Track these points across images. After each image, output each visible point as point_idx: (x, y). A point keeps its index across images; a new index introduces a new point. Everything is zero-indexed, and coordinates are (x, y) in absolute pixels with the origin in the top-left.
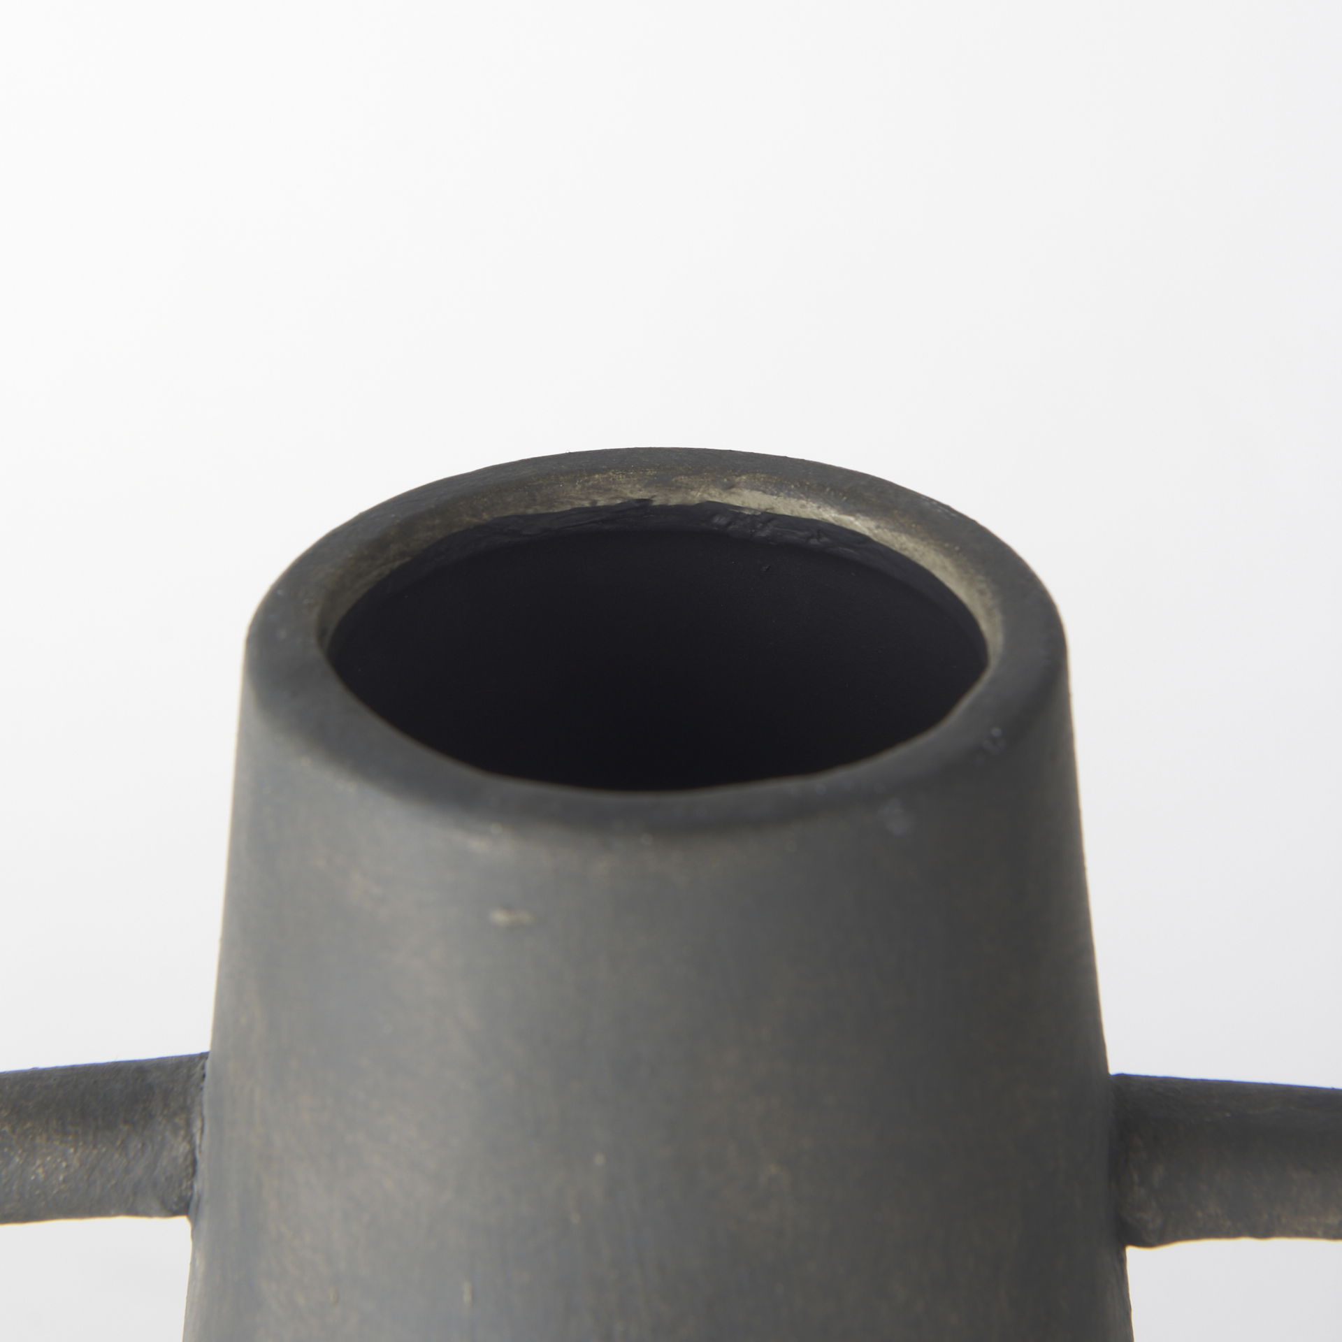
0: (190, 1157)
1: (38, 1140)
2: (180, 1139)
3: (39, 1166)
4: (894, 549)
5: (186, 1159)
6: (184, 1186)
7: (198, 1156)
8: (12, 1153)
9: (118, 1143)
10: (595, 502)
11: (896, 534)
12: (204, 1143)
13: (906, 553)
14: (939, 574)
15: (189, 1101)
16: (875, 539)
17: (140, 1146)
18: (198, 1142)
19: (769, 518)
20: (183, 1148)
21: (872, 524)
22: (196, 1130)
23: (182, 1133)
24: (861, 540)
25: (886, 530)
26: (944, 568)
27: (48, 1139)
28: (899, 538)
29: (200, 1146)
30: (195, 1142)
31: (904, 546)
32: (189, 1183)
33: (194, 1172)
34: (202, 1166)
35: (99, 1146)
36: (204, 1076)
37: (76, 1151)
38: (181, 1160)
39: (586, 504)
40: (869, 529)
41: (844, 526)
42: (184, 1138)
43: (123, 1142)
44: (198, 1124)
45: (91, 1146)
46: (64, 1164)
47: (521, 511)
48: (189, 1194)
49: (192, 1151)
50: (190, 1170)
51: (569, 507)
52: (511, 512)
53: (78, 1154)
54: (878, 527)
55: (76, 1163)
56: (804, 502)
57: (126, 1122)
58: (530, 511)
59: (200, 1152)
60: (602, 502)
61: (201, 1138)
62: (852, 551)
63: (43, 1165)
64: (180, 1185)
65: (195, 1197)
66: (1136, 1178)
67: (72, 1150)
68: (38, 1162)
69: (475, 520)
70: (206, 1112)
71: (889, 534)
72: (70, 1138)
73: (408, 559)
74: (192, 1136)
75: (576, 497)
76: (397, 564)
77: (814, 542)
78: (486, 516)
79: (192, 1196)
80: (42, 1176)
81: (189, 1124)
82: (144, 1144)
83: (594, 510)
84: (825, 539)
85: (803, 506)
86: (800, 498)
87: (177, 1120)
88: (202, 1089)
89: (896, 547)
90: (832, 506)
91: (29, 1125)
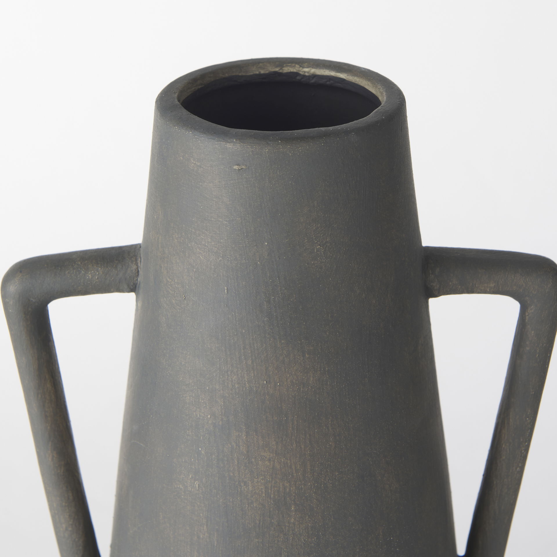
0: (137, 270)
1: (89, 266)
2: (134, 264)
3: (89, 274)
4: (353, 82)
5: (136, 270)
6: (135, 280)
7: (139, 269)
8: (81, 270)
9: (114, 266)
10: (260, 72)
11: (353, 77)
12: (141, 265)
13: (356, 83)
14: (367, 87)
15: (136, 254)
16: (347, 80)
17: (121, 267)
18: (139, 265)
19: (314, 76)
20: (134, 267)
21: (346, 75)
22: (139, 262)
23: (134, 262)
24: (343, 80)
25: (350, 76)
26: (368, 85)
27: (92, 266)
28: (354, 78)
29: (140, 266)
30: (138, 265)
31: (356, 81)
32: (137, 278)
33: (138, 274)
34: (141, 273)
35: (108, 267)
36: (141, 247)
37: (101, 269)
38: (134, 271)
39: (257, 73)
40: (345, 77)
41: (337, 76)
42: (135, 264)
43: (116, 266)
44: (139, 260)
45: (106, 267)
46: (97, 273)
47: (237, 74)
48: (136, 282)
49: (138, 268)
50: (137, 274)
51: (252, 74)
52: (234, 74)
53: (102, 270)
54: (348, 76)
55: (101, 273)
56: (324, 70)
57: (116, 260)
58: (240, 74)
59: (140, 268)
60: (262, 72)
61: (140, 264)
62: (340, 84)
63: (91, 274)
64: (134, 279)
65: (138, 283)
66: (430, 272)
67: (100, 269)
68: (89, 273)
69: (224, 76)
70: (142, 256)
71: (351, 77)
72: (99, 265)
73: (203, 86)
74: (138, 263)
75: (255, 71)
76: (200, 87)
77: (328, 83)
78: (227, 75)
79: (137, 283)
80: (90, 277)
81: (136, 260)
82: (122, 266)
83: (260, 75)
84: (332, 82)
85: (324, 72)
86: (324, 69)
87: (133, 259)
88: (140, 250)
89: (353, 81)
90: (334, 71)
91: (86, 262)
